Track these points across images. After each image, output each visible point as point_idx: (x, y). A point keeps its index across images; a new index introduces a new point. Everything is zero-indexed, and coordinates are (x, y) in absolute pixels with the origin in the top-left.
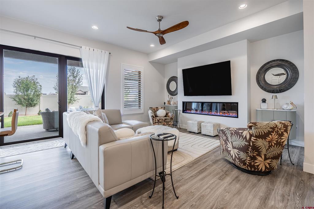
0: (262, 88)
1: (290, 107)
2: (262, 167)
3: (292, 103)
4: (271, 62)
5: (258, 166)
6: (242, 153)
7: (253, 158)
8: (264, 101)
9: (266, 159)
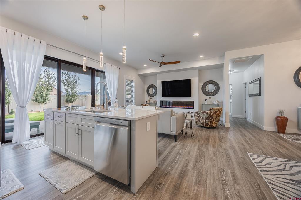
0: (204, 94)
1: (217, 103)
2: (214, 126)
3: (217, 101)
4: (207, 82)
5: (212, 125)
6: (207, 121)
7: (211, 122)
8: (206, 100)
9: (215, 122)
